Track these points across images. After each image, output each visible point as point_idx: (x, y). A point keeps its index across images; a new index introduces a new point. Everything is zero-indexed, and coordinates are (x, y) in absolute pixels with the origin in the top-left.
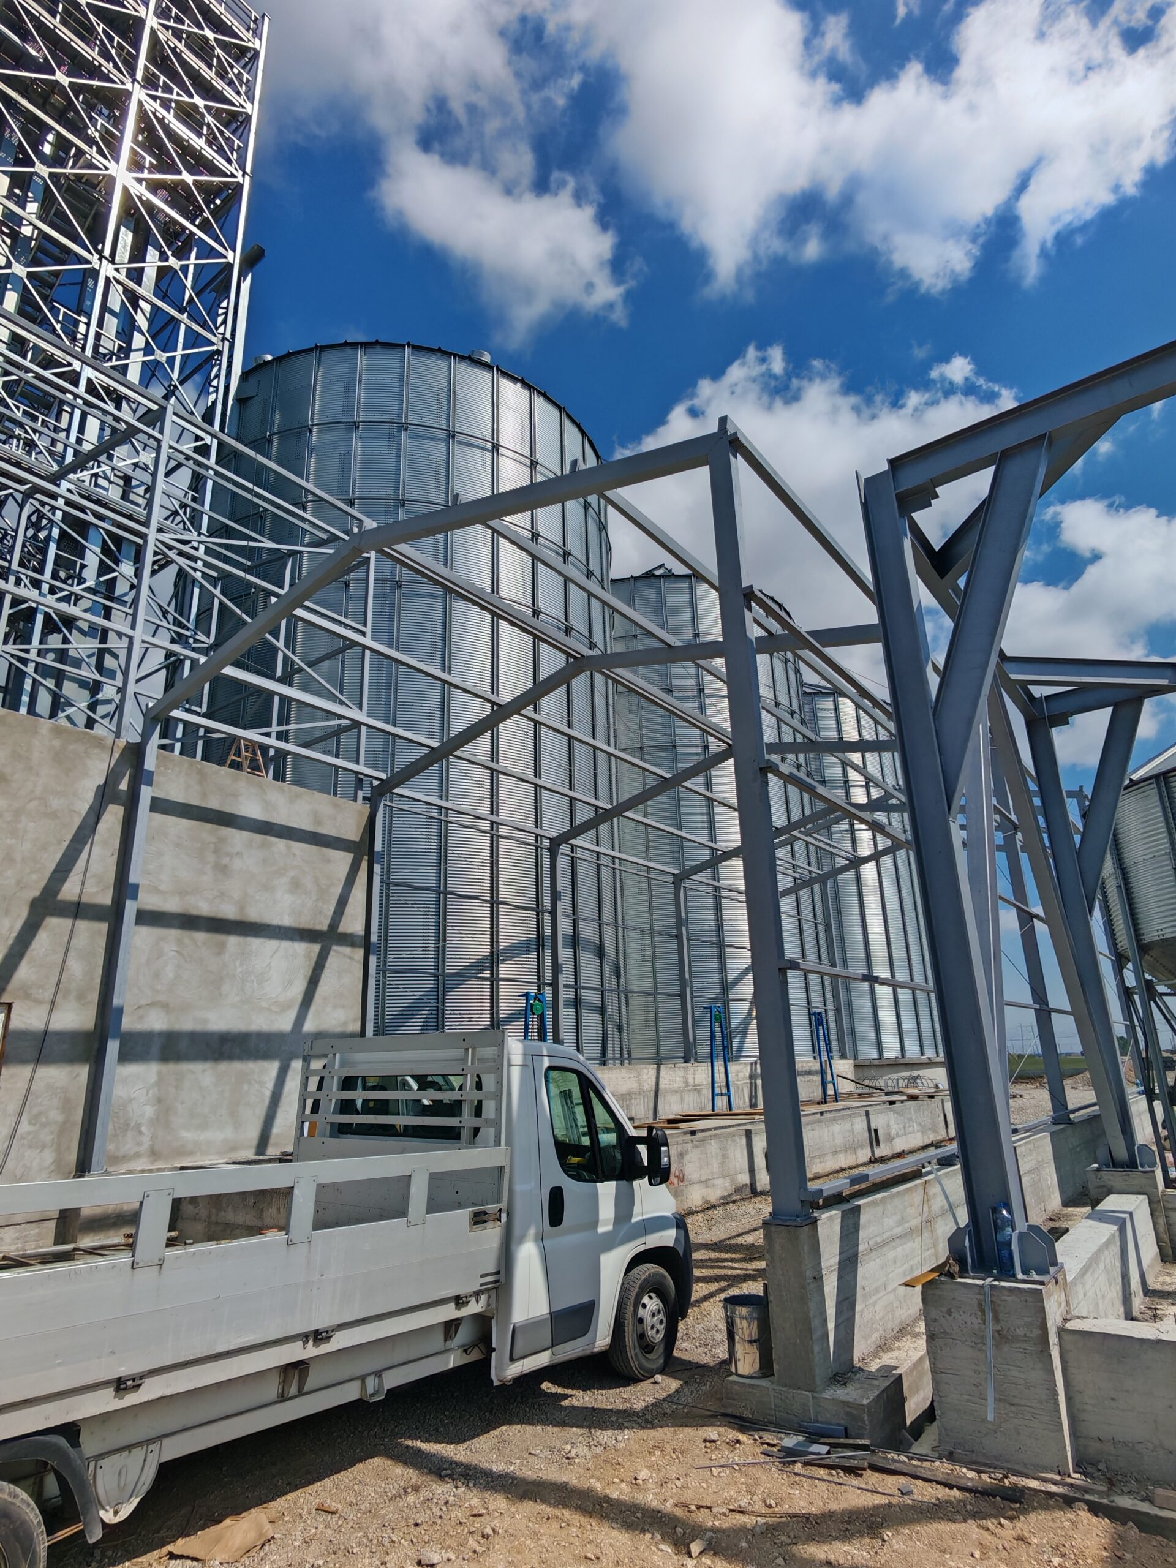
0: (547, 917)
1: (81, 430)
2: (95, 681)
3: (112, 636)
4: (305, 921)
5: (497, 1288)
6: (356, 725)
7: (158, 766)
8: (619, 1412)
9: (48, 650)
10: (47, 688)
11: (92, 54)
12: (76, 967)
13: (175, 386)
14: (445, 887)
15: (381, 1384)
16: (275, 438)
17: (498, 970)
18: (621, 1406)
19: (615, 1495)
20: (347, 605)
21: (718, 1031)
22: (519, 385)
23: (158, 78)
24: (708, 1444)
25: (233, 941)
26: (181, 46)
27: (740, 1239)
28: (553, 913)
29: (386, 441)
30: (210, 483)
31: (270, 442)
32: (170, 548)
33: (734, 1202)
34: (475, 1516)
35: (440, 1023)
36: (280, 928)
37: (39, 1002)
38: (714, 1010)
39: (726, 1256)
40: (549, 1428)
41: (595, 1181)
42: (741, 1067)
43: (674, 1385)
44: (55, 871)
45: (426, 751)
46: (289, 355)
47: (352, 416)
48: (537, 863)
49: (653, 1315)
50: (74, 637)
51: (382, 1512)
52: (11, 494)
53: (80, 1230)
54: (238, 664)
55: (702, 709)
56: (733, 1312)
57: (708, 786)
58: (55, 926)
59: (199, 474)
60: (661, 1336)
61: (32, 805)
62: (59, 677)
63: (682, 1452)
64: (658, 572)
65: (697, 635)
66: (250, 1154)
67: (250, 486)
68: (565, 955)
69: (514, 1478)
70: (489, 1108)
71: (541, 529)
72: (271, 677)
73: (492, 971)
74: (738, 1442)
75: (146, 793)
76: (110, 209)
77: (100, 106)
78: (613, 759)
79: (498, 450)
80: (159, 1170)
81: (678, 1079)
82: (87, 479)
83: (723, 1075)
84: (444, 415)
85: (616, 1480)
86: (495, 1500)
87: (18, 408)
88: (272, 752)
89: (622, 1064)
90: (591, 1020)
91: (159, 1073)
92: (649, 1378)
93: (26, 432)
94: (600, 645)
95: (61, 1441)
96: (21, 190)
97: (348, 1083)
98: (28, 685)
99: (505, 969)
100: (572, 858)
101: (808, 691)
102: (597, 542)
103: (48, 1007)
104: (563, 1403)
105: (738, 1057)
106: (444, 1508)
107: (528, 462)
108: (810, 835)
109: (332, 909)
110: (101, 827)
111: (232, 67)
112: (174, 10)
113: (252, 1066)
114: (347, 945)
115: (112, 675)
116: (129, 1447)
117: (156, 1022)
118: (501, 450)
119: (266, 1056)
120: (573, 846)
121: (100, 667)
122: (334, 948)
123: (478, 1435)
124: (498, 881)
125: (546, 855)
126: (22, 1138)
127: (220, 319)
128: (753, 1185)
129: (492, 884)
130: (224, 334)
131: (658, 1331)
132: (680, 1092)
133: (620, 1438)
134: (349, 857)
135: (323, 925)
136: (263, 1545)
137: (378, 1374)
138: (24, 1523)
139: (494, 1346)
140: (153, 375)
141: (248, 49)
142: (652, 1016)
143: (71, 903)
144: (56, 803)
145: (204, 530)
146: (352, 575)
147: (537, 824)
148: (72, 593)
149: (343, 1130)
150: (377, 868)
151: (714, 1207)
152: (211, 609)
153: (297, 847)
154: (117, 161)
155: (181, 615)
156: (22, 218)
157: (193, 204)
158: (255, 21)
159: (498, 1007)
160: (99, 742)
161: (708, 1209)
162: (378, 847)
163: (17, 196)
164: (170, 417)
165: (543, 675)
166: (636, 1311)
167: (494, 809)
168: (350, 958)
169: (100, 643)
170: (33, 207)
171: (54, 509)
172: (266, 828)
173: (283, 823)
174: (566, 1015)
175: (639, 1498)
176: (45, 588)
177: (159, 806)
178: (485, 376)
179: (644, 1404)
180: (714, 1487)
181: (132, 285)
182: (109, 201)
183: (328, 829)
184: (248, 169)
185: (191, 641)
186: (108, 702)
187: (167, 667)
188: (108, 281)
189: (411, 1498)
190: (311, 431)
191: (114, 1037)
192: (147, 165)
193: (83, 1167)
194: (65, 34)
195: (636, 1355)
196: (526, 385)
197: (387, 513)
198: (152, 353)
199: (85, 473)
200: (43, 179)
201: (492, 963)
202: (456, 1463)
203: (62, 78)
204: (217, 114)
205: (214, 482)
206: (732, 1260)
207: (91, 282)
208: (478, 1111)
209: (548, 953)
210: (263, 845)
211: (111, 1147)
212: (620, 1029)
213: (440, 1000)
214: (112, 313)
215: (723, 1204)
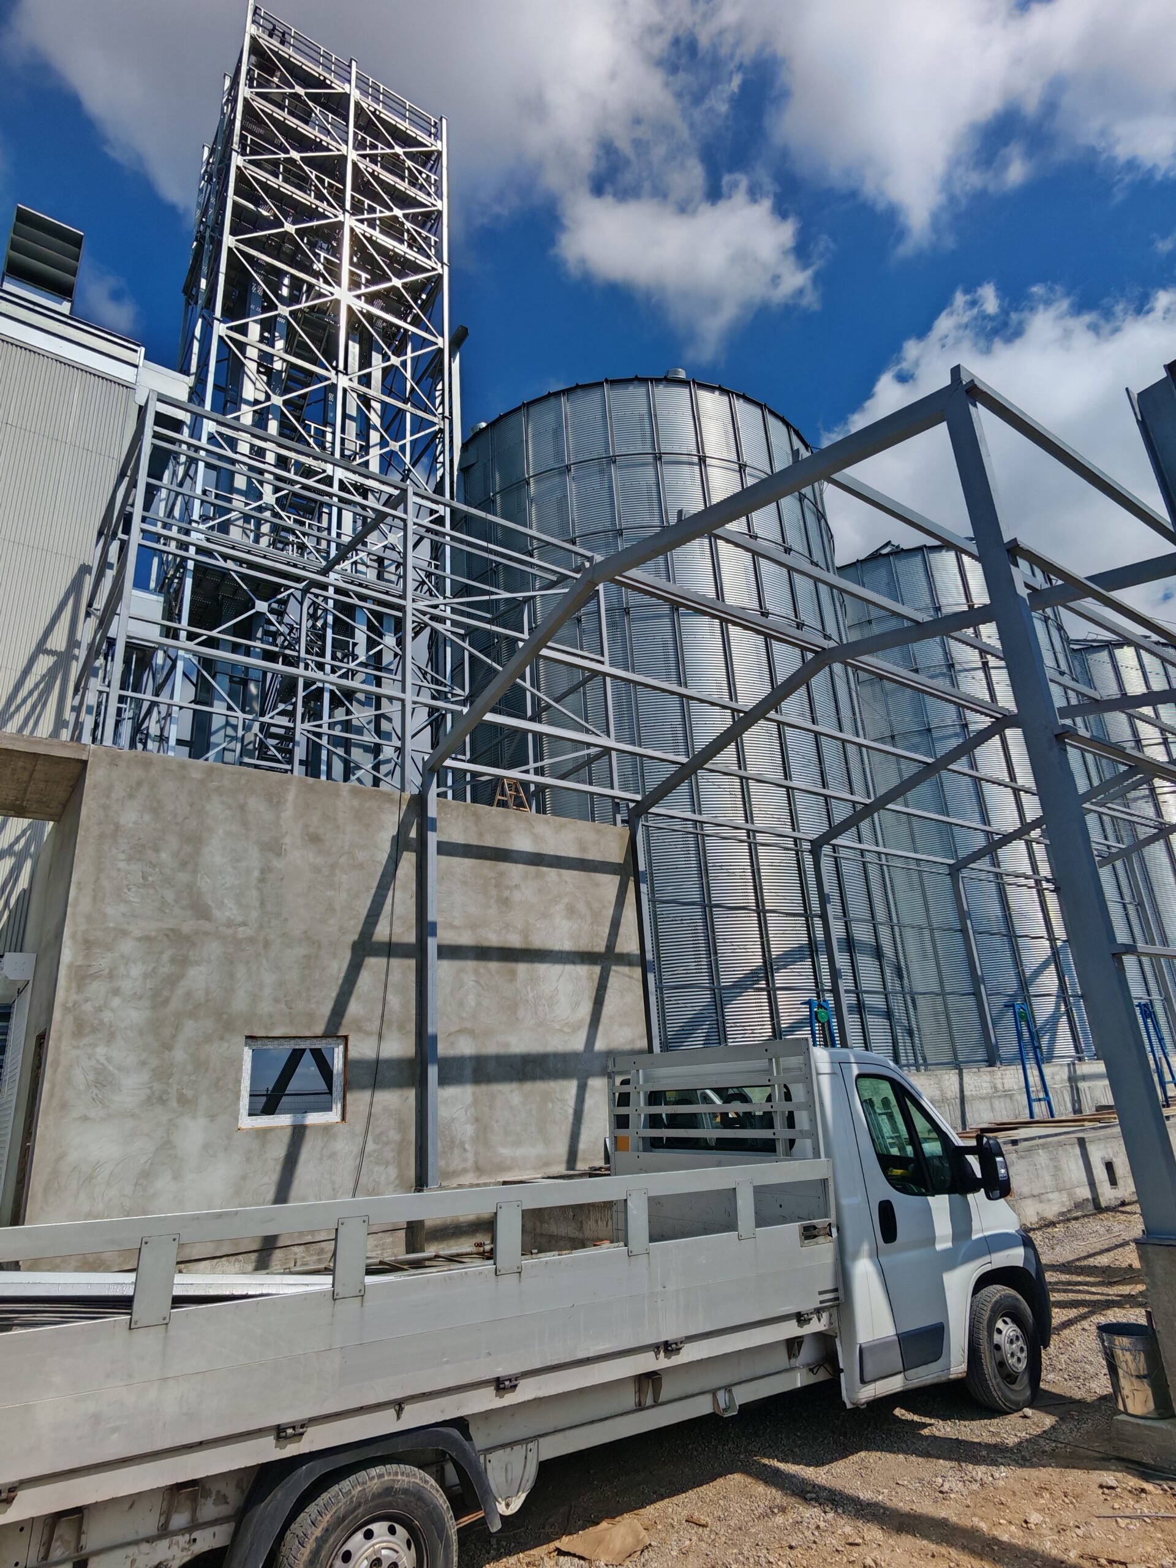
0: (818, 922)
1: (339, 526)
2: (376, 744)
3: (384, 701)
4: (584, 945)
5: (838, 1306)
6: (607, 751)
7: (439, 813)
8: (988, 1446)
9: (336, 723)
10: (339, 756)
11: (308, 199)
12: (394, 1001)
13: (409, 470)
14: (710, 901)
15: (732, 1399)
16: (498, 497)
17: (773, 980)
18: (992, 1440)
19: (1005, 1538)
20: (581, 640)
21: (1025, 1029)
22: (717, 393)
23: (363, 203)
24: (1106, 1491)
25: (522, 968)
26: (378, 169)
27: (1091, 1260)
28: (824, 917)
29: (597, 477)
30: (448, 548)
31: (494, 502)
32: (424, 613)
33: (1076, 1219)
34: (851, 1544)
35: (722, 1036)
36: (561, 952)
37: (369, 1034)
38: (1017, 1007)
39: (1079, 1279)
40: (913, 1458)
41: (925, 1195)
42: (1056, 1069)
43: (1048, 1421)
44: (368, 916)
45: (674, 768)
46: (501, 417)
47: (563, 460)
48: (799, 867)
49: (1011, 1342)
50: (355, 708)
51: (753, 1530)
52: (292, 594)
53: (426, 1240)
54: (494, 711)
55: (954, 683)
56: (1111, 1342)
57: (973, 765)
58: (374, 964)
59: (437, 542)
60: (1023, 1365)
61: (343, 860)
62: (347, 744)
63: (1076, 1497)
64: (884, 551)
65: (938, 609)
66: (561, 1169)
67: (484, 544)
68: (842, 960)
69: (886, 1509)
70: (802, 1119)
71: (758, 530)
72: (523, 717)
73: (767, 980)
74: (1143, 1490)
75: (432, 838)
76: (338, 329)
77: (320, 242)
78: (864, 750)
79: (705, 462)
80: (485, 1185)
81: (985, 1085)
82: (349, 568)
83: (1038, 1079)
84: (649, 440)
85: (1002, 1521)
86: (869, 1530)
87: (289, 518)
88: (532, 788)
89: (918, 1070)
90: (877, 1026)
91: (474, 1094)
92: (1017, 1411)
93: (297, 537)
94: (835, 637)
95: (456, 1433)
96: (269, 332)
97: (655, 1098)
98: (324, 754)
99: (780, 978)
100: (836, 858)
101: (1076, 647)
102: (817, 532)
103: (376, 1037)
104: (922, 1432)
105: (1050, 1058)
106: (816, 1533)
107: (736, 467)
108: (1103, 805)
109: (607, 931)
110: (400, 873)
111: (420, 173)
112: (369, 139)
113: (554, 1086)
114: (625, 965)
115: (387, 736)
116: (511, 1444)
117: (465, 1047)
118: (708, 461)
119: (565, 1075)
120: (834, 846)
121: (378, 731)
122: (614, 968)
123: (837, 1460)
124: (761, 889)
125: (808, 859)
126: (370, 1156)
127: (438, 401)
128: (1095, 1200)
129: (756, 893)
130: (443, 413)
131: (1019, 1360)
132: (989, 1098)
133: (997, 1475)
134: (616, 879)
135: (600, 947)
136: (642, 1551)
137: (728, 1388)
138: (436, 1507)
139: (841, 1366)
140: (390, 464)
141: (432, 152)
142: (942, 1018)
143: (383, 943)
144: (361, 855)
145: (448, 594)
146: (583, 610)
147: (794, 826)
148: (349, 670)
149: (655, 1144)
150: (644, 888)
151: (1052, 1224)
152: (463, 663)
153: (567, 874)
154: (339, 284)
155: (437, 673)
156: (273, 356)
157: (403, 304)
158: (435, 126)
159: (778, 1017)
160: (387, 797)
161: (1047, 1226)
162: (642, 867)
163: (267, 338)
164: (412, 499)
165: (780, 679)
166: (991, 1336)
167: (748, 817)
168: (630, 977)
169: (376, 710)
170: (280, 344)
171: (326, 599)
172: (537, 860)
173: (552, 853)
174: (851, 1022)
175: (1035, 1544)
176: (328, 668)
177: (445, 849)
178: (684, 392)
179: (1017, 1440)
180: (1124, 1541)
181: (364, 389)
182: (337, 322)
183: (593, 855)
184: (445, 260)
185: (449, 695)
186: (388, 761)
187: (431, 724)
188: (345, 391)
189: (779, 1519)
190: (528, 484)
191: (433, 1062)
192: (363, 281)
193: (421, 1183)
194: (288, 189)
195: (998, 1384)
196: (723, 391)
197: (607, 545)
198: (387, 445)
199: (347, 562)
200: (285, 318)
201: (767, 973)
202: (819, 1486)
203: (290, 228)
204: (413, 218)
205: (452, 547)
206: (1086, 1284)
207: (331, 396)
208: (791, 1122)
209: (823, 959)
210: (537, 876)
211: (442, 1163)
212: (910, 1033)
213: (719, 1013)
214: (351, 418)
215: (1062, 1221)
